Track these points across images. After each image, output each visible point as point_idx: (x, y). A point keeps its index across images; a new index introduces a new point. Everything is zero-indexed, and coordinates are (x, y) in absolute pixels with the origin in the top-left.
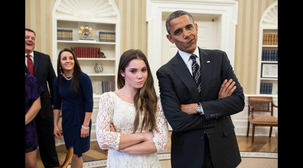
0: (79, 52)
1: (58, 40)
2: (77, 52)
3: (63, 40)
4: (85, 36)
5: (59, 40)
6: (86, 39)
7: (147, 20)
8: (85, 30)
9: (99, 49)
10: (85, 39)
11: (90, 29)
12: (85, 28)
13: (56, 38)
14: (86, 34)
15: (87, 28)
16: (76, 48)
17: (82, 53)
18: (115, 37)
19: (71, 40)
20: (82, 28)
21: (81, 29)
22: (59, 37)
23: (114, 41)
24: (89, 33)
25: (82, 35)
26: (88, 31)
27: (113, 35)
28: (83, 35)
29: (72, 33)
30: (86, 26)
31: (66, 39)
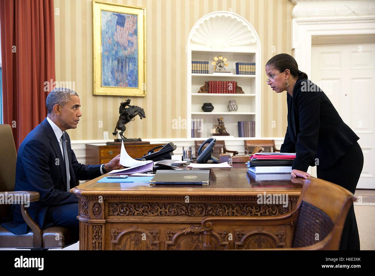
0: (215, 86)
1: (192, 73)
2: (213, 86)
3: (198, 73)
4: (220, 68)
5: (194, 73)
6: (221, 71)
7: (293, 47)
8: (219, 61)
9: (236, 83)
10: (219, 71)
11: (225, 60)
12: (219, 59)
13: (191, 72)
14: (220, 65)
15: (221, 58)
16: (212, 82)
17: (217, 88)
18: (255, 69)
19: (207, 73)
20: (216, 59)
21: (214, 61)
22: (193, 70)
23: (254, 73)
24: (224, 64)
25: (216, 67)
26: (223, 62)
27: (253, 66)
28: (218, 67)
29: (208, 65)
30: (220, 56)
31: (201, 72)
